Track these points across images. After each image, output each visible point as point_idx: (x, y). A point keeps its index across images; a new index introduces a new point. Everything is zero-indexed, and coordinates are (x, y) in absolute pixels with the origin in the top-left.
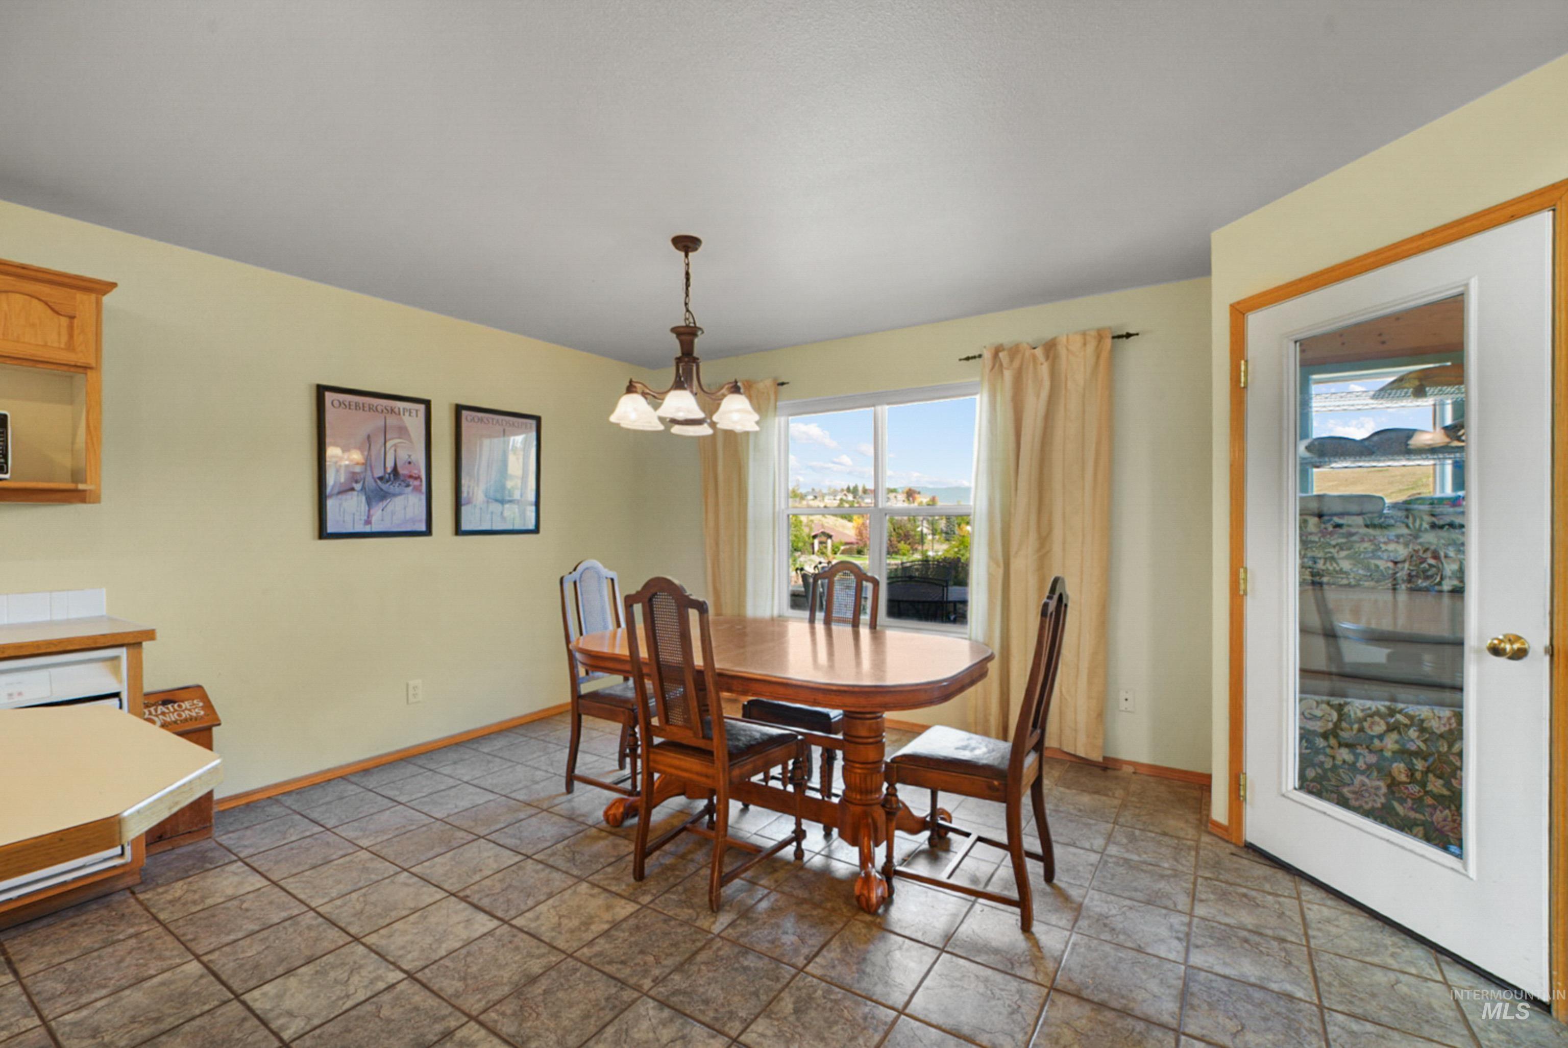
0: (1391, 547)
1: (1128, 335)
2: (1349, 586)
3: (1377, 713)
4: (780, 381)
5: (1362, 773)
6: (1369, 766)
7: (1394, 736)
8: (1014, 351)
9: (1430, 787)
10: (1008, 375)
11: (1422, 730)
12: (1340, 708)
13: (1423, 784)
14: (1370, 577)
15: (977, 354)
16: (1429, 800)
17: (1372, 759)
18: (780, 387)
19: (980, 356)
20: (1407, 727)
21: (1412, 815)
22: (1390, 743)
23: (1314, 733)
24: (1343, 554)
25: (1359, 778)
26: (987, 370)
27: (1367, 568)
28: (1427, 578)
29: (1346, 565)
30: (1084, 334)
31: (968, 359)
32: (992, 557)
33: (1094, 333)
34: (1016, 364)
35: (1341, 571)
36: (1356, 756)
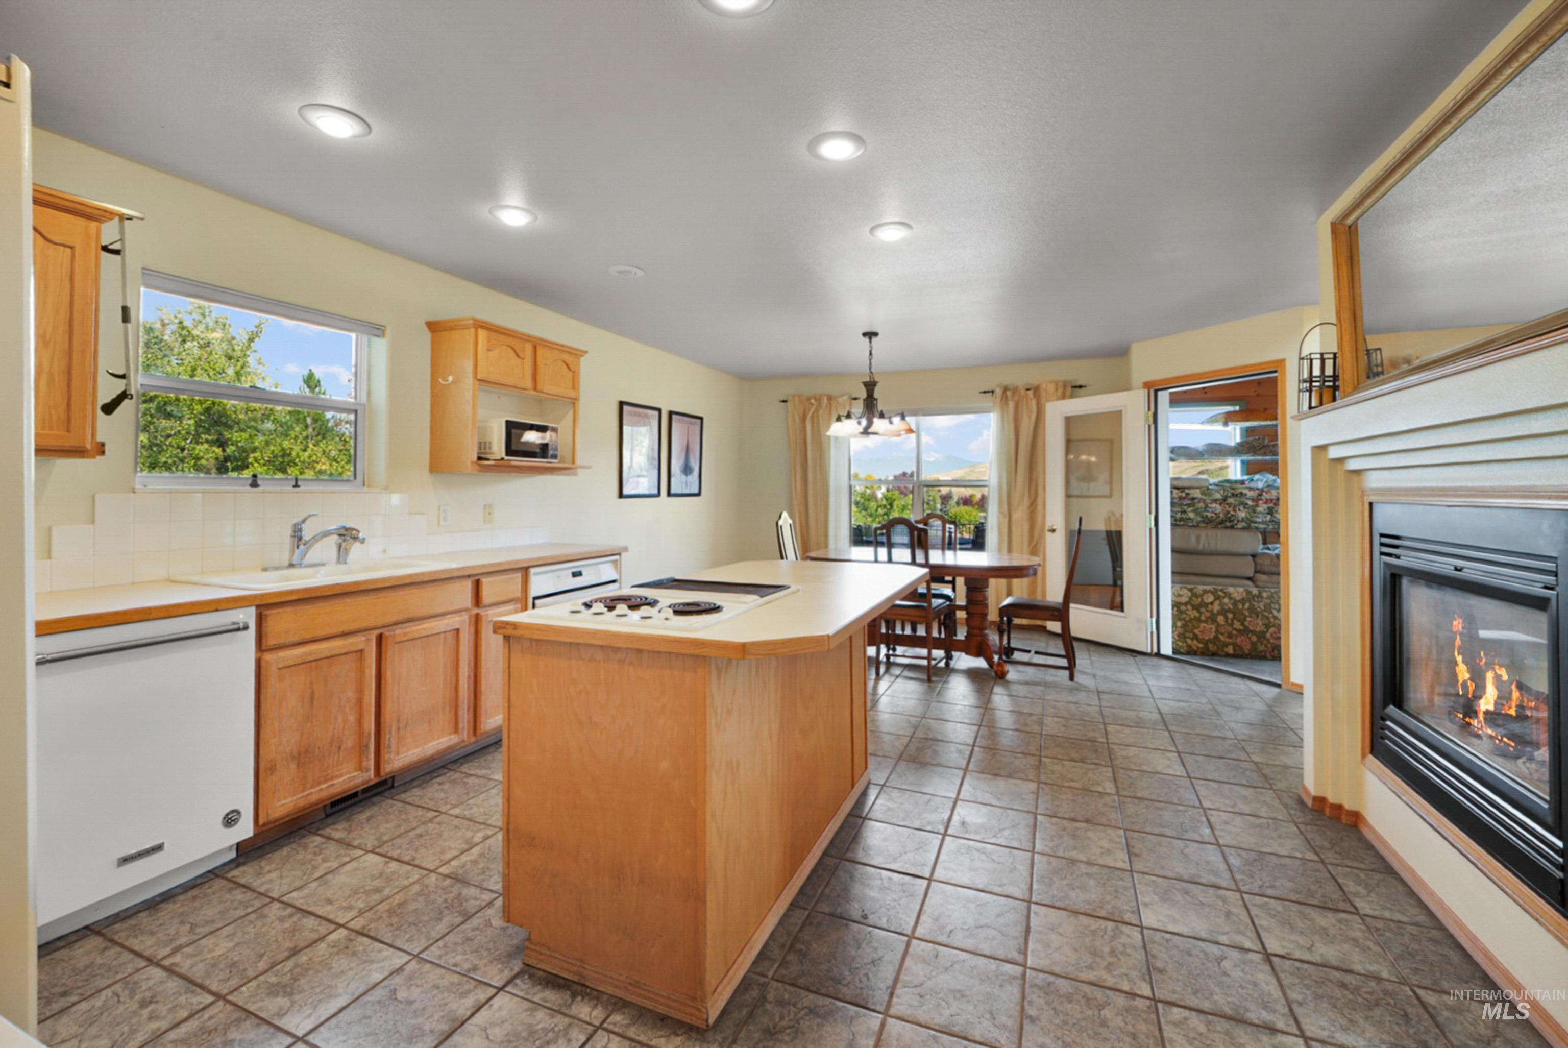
0: (1214, 505)
1: (1080, 387)
2: (1194, 526)
3: (1210, 591)
4: (854, 396)
5: (1204, 622)
6: (1207, 618)
7: (1217, 602)
8: (1015, 390)
9: (1235, 626)
10: (1011, 404)
11: (1230, 598)
12: (1191, 590)
13: (1232, 625)
14: (1203, 522)
15: (990, 389)
16: (1234, 632)
17: (1208, 614)
18: (854, 401)
19: (993, 392)
20: (1224, 598)
21: (1228, 640)
22: (1216, 608)
23: (1181, 604)
24: (1190, 509)
25: (1202, 625)
26: (998, 399)
27: (1202, 517)
28: (1231, 521)
29: (1191, 515)
30: (1056, 383)
31: (985, 392)
32: (1000, 512)
33: (1060, 384)
34: (1016, 398)
35: (1189, 519)
36: (1201, 613)
